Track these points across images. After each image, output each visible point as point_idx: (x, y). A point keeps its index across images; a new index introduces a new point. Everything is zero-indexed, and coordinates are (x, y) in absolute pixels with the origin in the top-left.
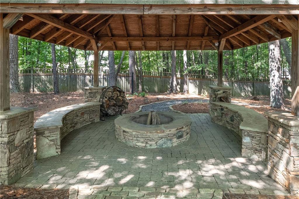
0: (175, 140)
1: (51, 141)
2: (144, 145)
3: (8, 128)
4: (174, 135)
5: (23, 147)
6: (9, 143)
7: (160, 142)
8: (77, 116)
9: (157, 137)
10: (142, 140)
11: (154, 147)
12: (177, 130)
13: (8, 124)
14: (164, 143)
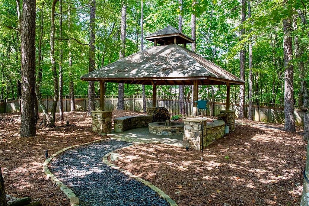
0: (170, 133)
1: (119, 125)
2: (156, 133)
3: (103, 116)
4: (170, 130)
5: (107, 124)
6: (103, 120)
7: (163, 132)
8: (138, 121)
9: (161, 130)
10: (155, 131)
11: (160, 134)
12: (171, 128)
13: (103, 114)
14: (165, 133)
